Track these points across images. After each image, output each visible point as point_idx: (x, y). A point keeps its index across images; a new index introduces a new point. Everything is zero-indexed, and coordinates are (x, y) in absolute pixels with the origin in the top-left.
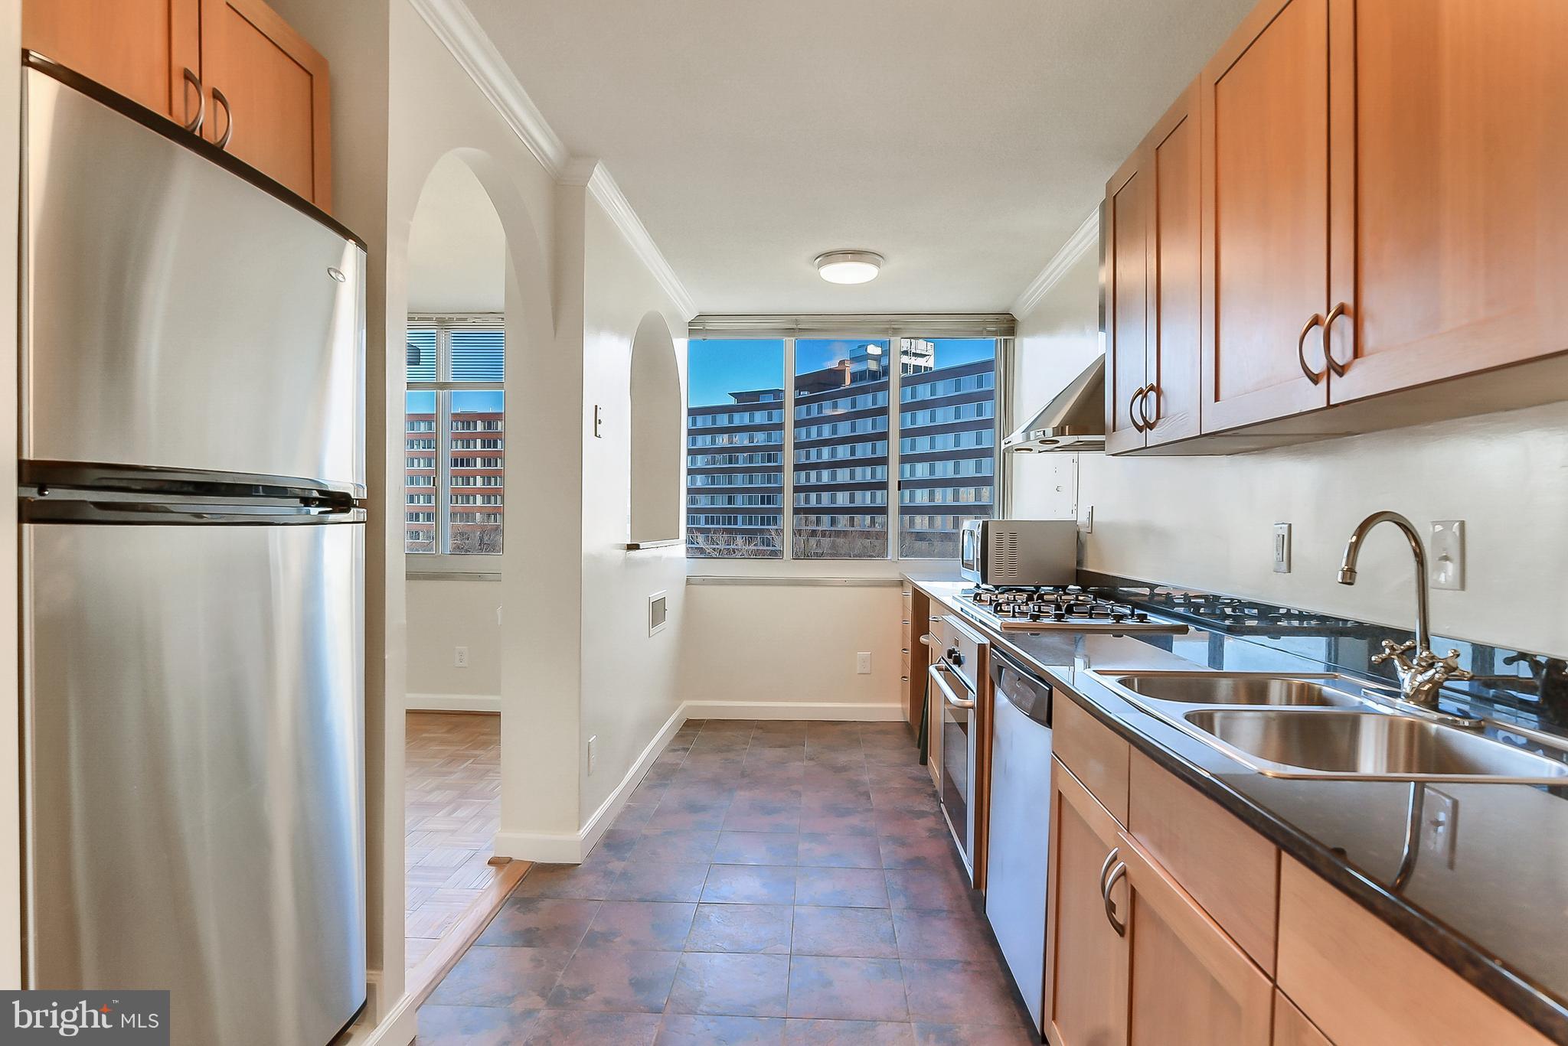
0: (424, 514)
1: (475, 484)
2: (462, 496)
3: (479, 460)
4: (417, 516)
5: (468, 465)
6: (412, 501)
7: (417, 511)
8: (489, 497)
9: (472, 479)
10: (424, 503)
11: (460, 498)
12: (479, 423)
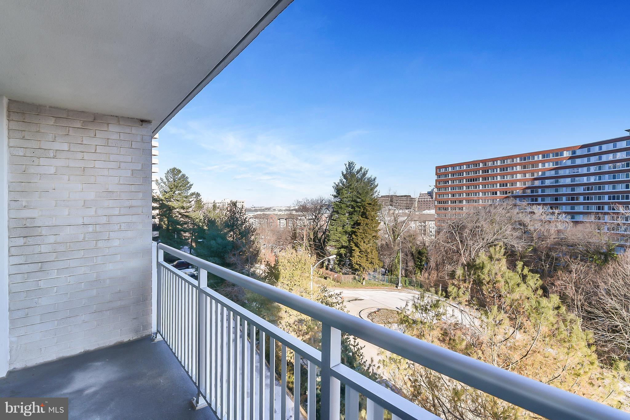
0: (458, 201)
1: (479, 188)
2: (474, 193)
3: (481, 178)
4: (455, 202)
5: (476, 181)
6: (453, 196)
7: (455, 200)
8: (485, 193)
9: (478, 186)
10: (458, 196)
11: (472, 194)
12: (481, 164)
